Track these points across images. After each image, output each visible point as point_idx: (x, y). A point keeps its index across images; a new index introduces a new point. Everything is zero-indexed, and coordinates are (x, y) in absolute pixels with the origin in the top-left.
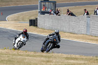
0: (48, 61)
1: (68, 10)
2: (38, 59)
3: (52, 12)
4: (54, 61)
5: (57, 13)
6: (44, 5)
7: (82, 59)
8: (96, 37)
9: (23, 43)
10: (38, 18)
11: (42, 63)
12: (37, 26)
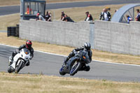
0: (35, 87)
1: (63, 13)
2: (21, 83)
3: (40, 16)
4: (44, 86)
5: (47, 18)
6: (28, 7)
7: (84, 84)
8: (103, 51)
9: (25, 62)
10: (20, 25)
11: (27, 89)
12: (18, 36)
